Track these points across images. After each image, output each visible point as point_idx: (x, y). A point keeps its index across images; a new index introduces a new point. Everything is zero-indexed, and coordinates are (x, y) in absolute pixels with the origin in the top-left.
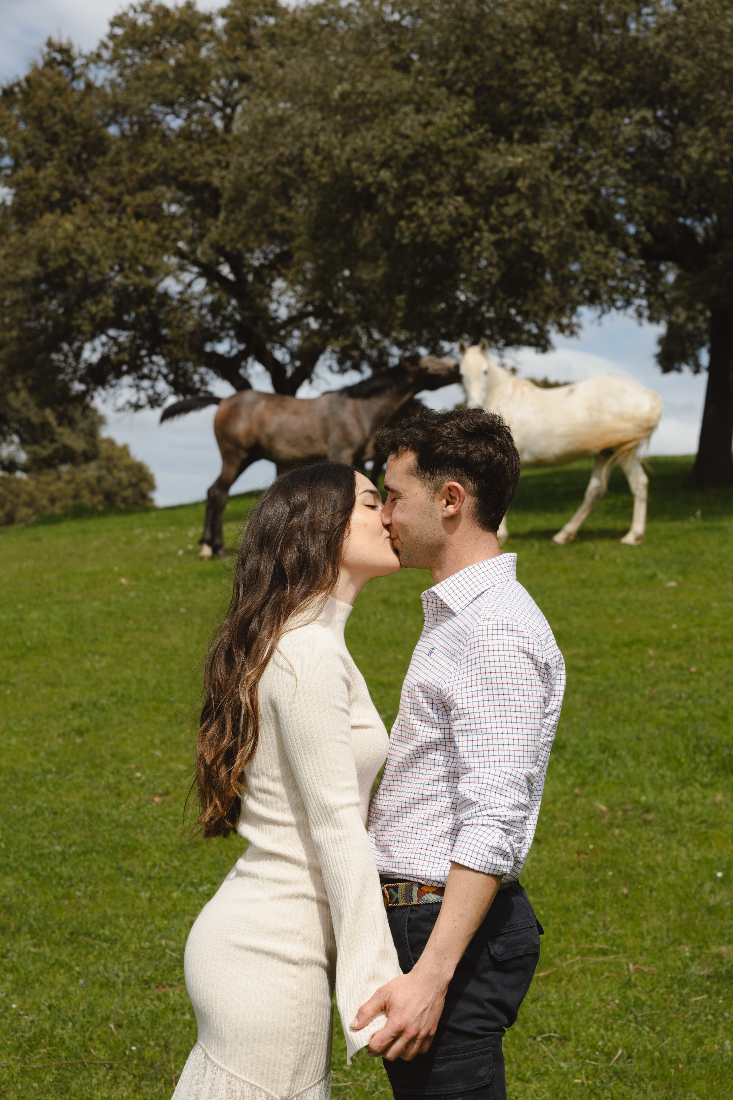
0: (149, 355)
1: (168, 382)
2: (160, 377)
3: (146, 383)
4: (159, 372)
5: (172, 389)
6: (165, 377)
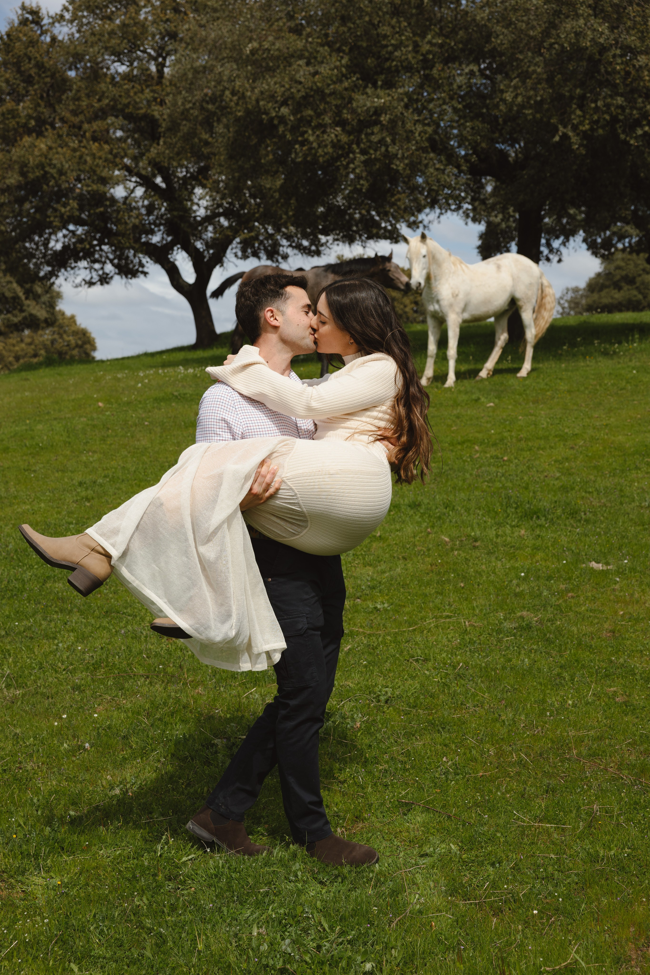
0: (100, 245)
1: (113, 265)
2: (108, 261)
3: (97, 266)
4: (107, 257)
5: (117, 271)
6: (111, 261)
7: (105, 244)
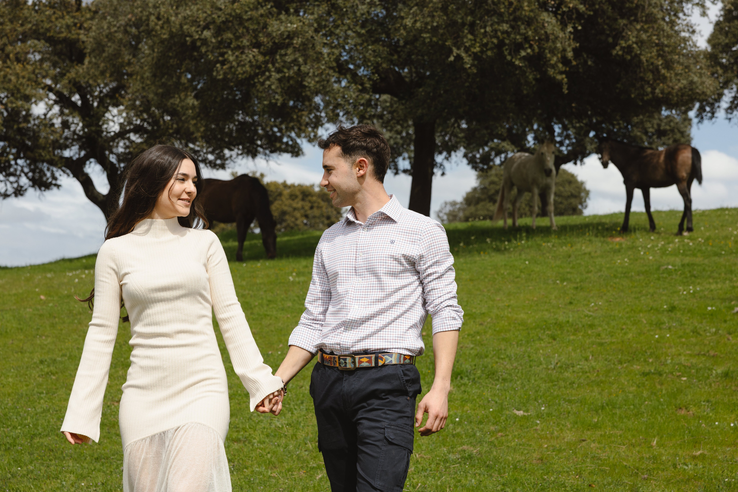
0: (15, 159)
1: (28, 178)
2: (23, 175)
3: (12, 179)
4: (22, 171)
5: (31, 183)
6: (26, 174)
7: (21, 158)
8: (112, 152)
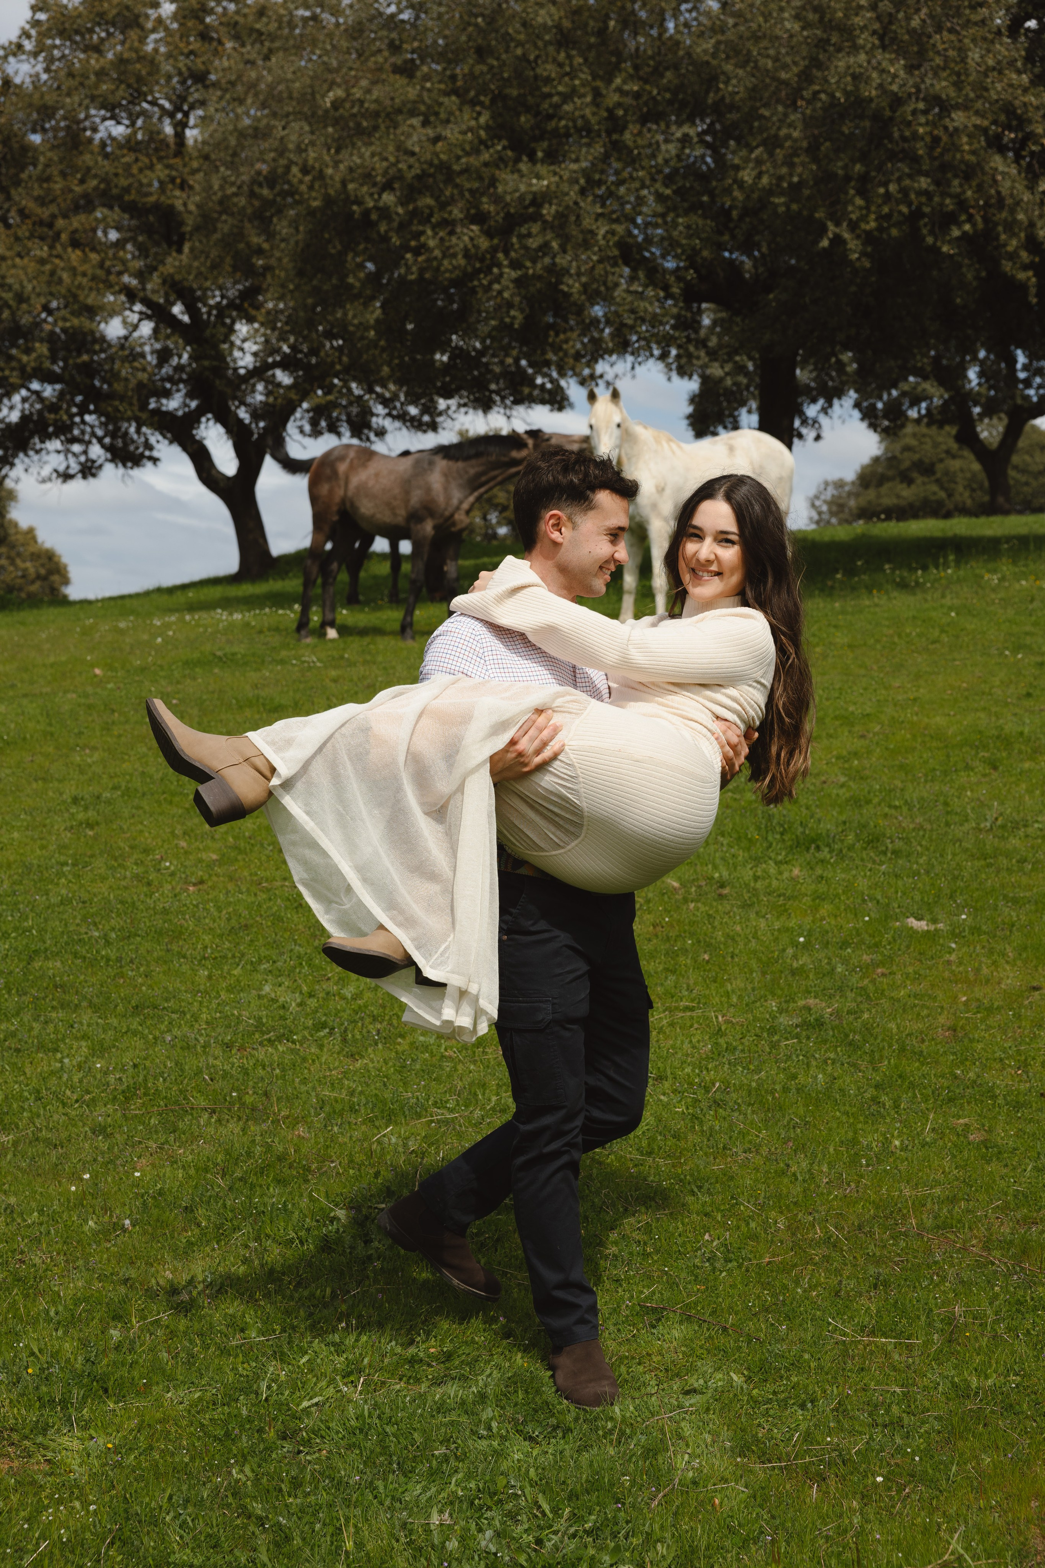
0: (81, 414)
1: (103, 446)
2: (94, 441)
3: (77, 448)
4: (93, 434)
5: (109, 456)
6: (100, 440)
7: (90, 413)
8: (243, 403)
